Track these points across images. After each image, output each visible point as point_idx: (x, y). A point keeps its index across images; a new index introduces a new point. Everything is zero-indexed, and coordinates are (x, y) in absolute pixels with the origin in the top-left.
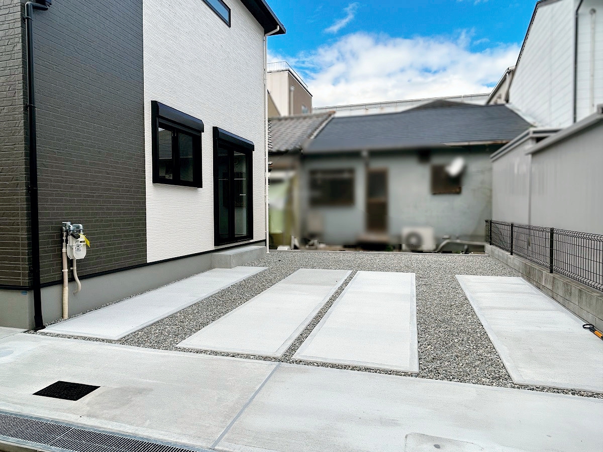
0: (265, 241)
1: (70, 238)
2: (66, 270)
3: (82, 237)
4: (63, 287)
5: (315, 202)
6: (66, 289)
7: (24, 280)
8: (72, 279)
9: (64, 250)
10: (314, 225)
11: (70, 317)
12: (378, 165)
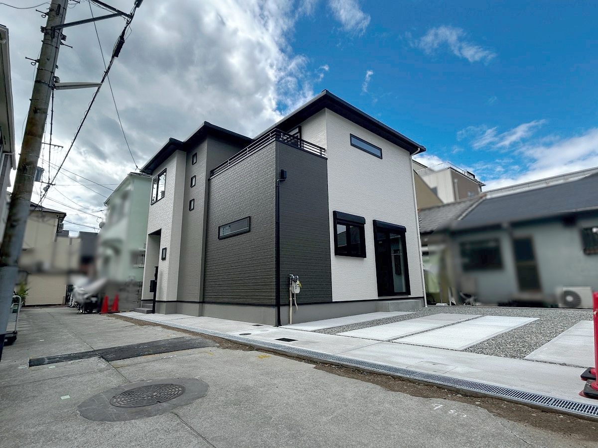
0: (423, 297)
1: (293, 282)
2: (291, 299)
3: (298, 282)
4: (290, 307)
5: (467, 268)
6: (291, 308)
7: (274, 302)
8: (294, 304)
9: (290, 289)
10: (468, 287)
11: (292, 324)
12: (521, 233)
